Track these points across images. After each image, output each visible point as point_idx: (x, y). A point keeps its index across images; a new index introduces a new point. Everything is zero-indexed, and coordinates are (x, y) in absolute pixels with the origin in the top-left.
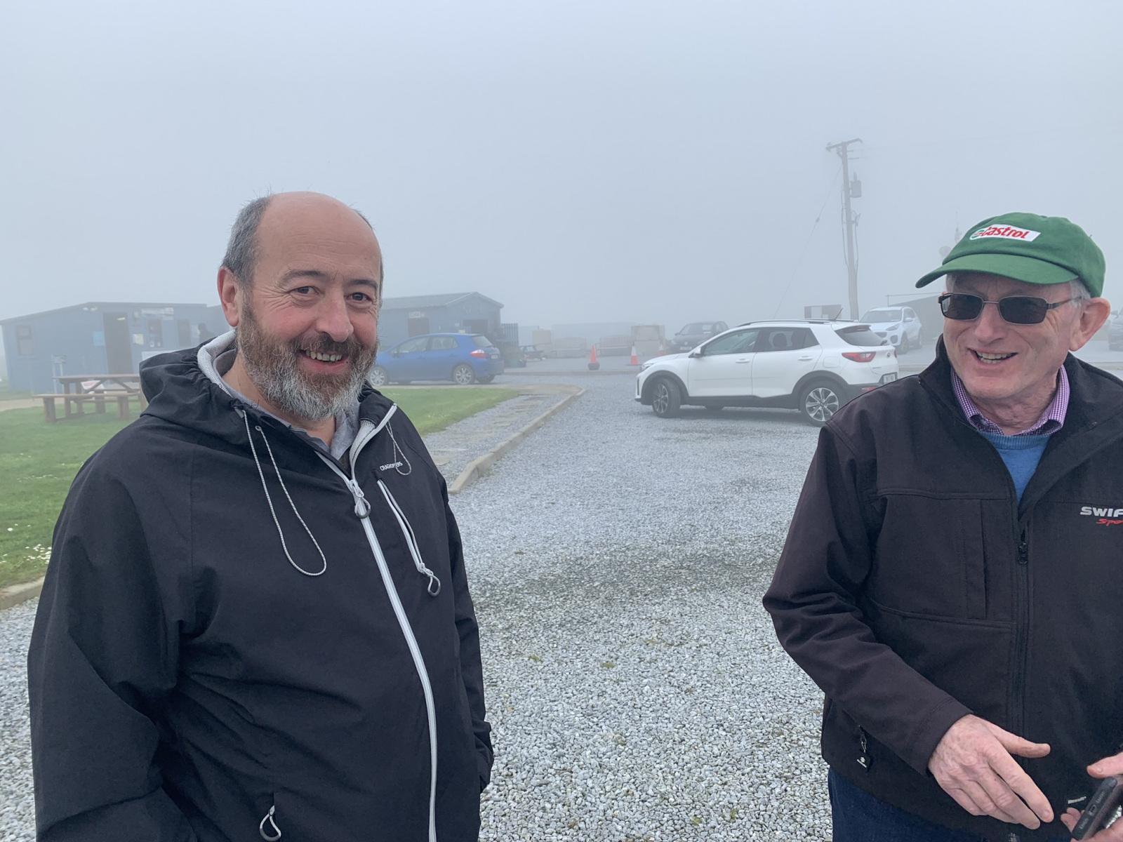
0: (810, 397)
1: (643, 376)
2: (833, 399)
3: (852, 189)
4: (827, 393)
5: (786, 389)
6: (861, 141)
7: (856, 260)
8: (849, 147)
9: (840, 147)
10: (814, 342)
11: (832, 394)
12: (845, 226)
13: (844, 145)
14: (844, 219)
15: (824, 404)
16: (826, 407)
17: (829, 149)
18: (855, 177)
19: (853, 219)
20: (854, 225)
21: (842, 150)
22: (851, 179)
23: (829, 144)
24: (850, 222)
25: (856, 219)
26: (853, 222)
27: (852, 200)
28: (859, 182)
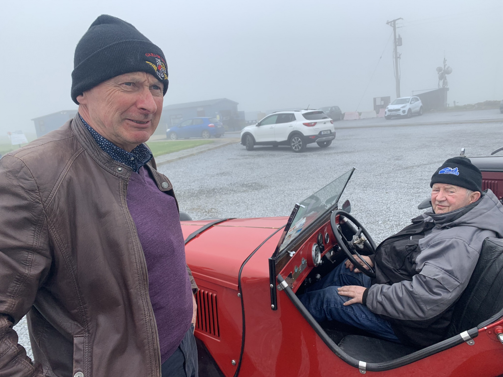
0: (293, 141)
1: (242, 134)
2: (300, 142)
3: (398, 42)
4: (298, 139)
5: (285, 138)
6: (402, 19)
7: (399, 75)
8: (397, 22)
9: (393, 22)
10: (295, 119)
11: (299, 140)
12: (394, 60)
13: (394, 21)
14: (394, 56)
15: (297, 143)
16: (298, 145)
17: (388, 23)
18: (399, 36)
19: (398, 56)
20: (398, 59)
21: (393, 24)
22: (397, 37)
23: (388, 21)
24: (397, 57)
25: (399, 55)
26: (398, 58)
27: (398, 47)
28: (401, 39)
